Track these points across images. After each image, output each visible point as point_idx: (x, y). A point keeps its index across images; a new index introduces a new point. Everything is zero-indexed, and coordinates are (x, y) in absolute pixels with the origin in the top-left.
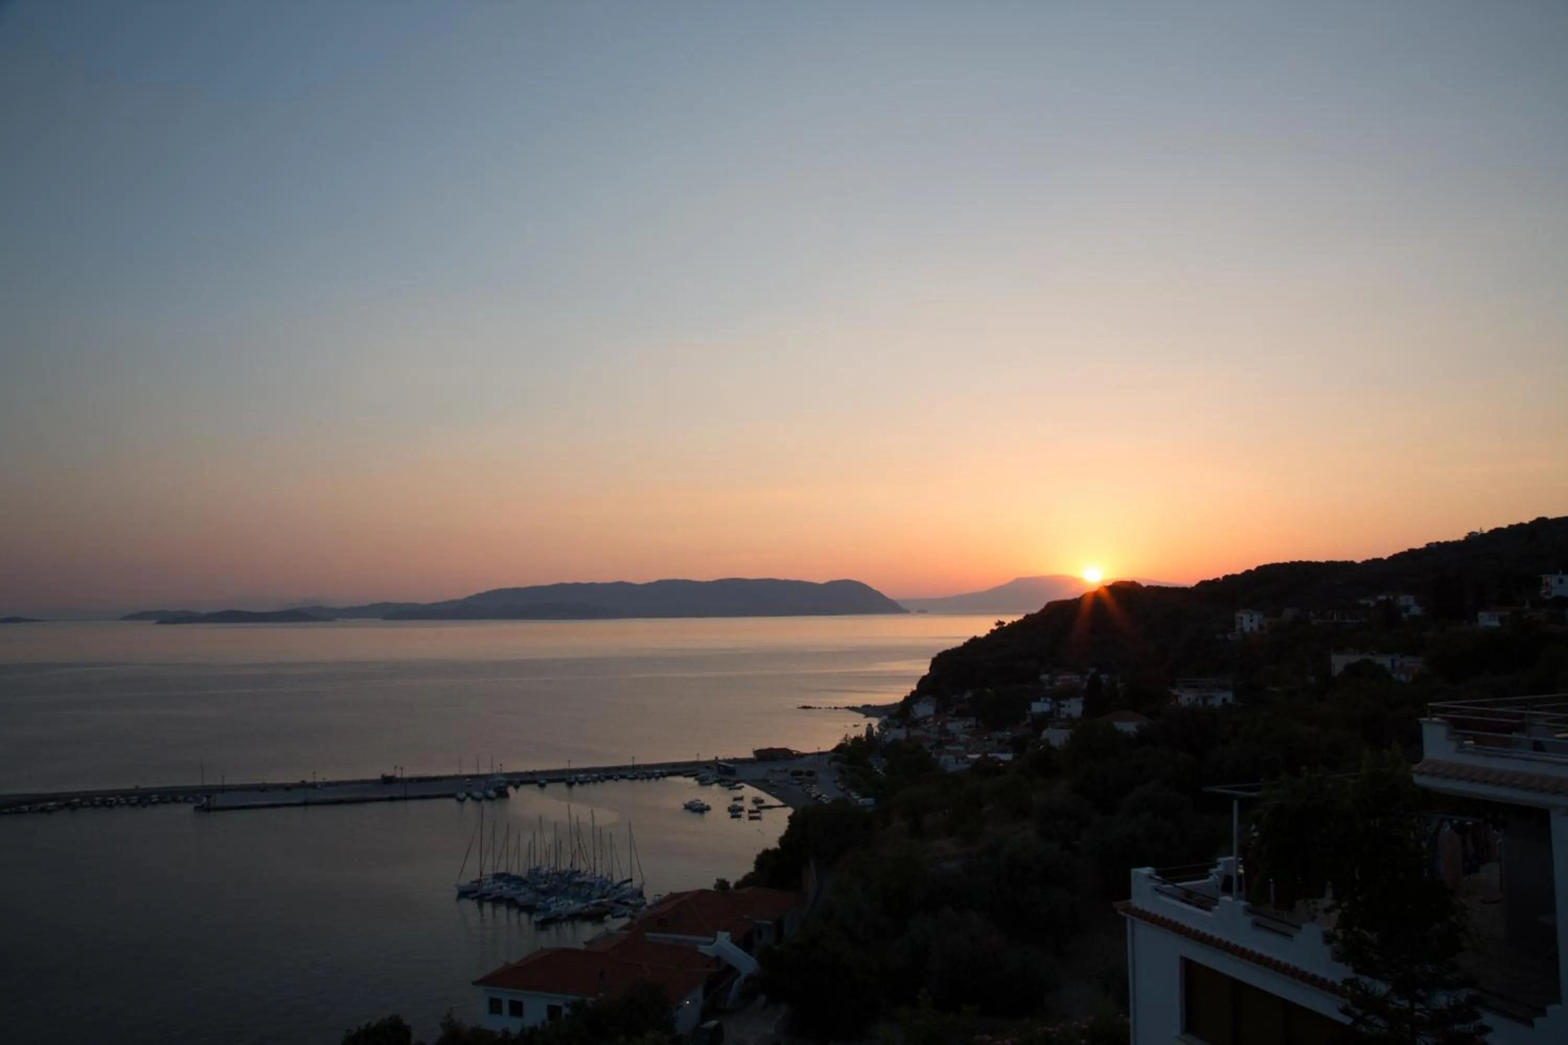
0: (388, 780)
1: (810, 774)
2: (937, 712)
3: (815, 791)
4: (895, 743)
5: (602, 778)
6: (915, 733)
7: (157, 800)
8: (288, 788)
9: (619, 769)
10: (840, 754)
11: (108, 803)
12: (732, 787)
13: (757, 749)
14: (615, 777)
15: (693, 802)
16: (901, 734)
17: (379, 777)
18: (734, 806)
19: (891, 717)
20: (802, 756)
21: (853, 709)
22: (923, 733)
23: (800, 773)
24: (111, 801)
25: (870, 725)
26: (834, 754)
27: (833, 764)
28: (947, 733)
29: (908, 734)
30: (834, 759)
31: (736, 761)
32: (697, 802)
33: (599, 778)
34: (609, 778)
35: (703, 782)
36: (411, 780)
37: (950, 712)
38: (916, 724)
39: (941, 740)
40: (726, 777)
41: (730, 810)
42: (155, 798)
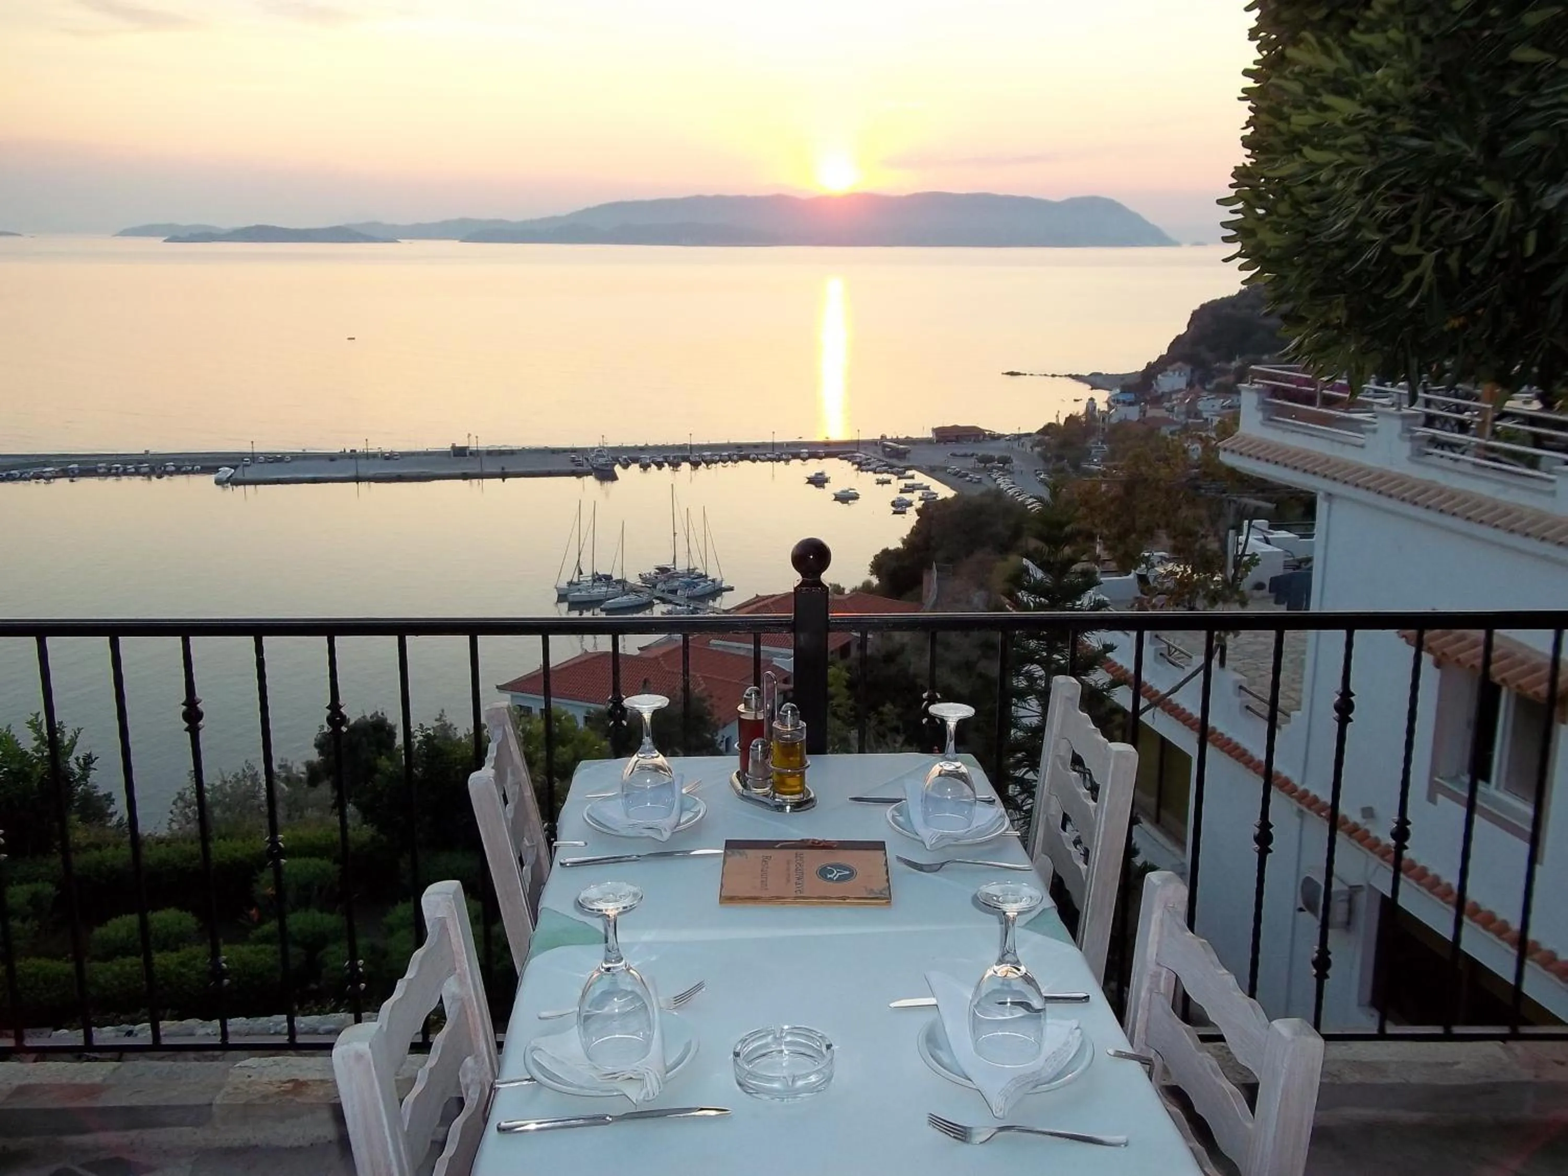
0: (459, 452)
1: (1005, 460)
2: (1190, 385)
3: (1003, 483)
4: (1123, 424)
5: (735, 457)
6: (1152, 412)
7: (173, 468)
8: (332, 458)
9: (756, 446)
10: (1047, 438)
11: (114, 471)
12: (901, 476)
13: (936, 426)
14: (751, 457)
15: (847, 491)
16: (1133, 413)
17: (447, 447)
18: (900, 500)
19: (1125, 389)
20: (995, 438)
21: (1077, 378)
22: (1166, 414)
23: (990, 459)
24: (117, 468)
25: (1092, 399)
26: (1038, 438)
27: (1037, 449)
28: (1198, 415)
29: (1144, 412)
30: (1039, 443)
31: (908, 441)
32: (850, 491)
33: (730, 459)
34: (743, 458)
35: (862, 466)
36: (490, 453)
37: (1208, 387)
38: (1158, 400)
39: (1187, 423)
40: (894, 461)
41: (893, 504)
42: (170, 466)
